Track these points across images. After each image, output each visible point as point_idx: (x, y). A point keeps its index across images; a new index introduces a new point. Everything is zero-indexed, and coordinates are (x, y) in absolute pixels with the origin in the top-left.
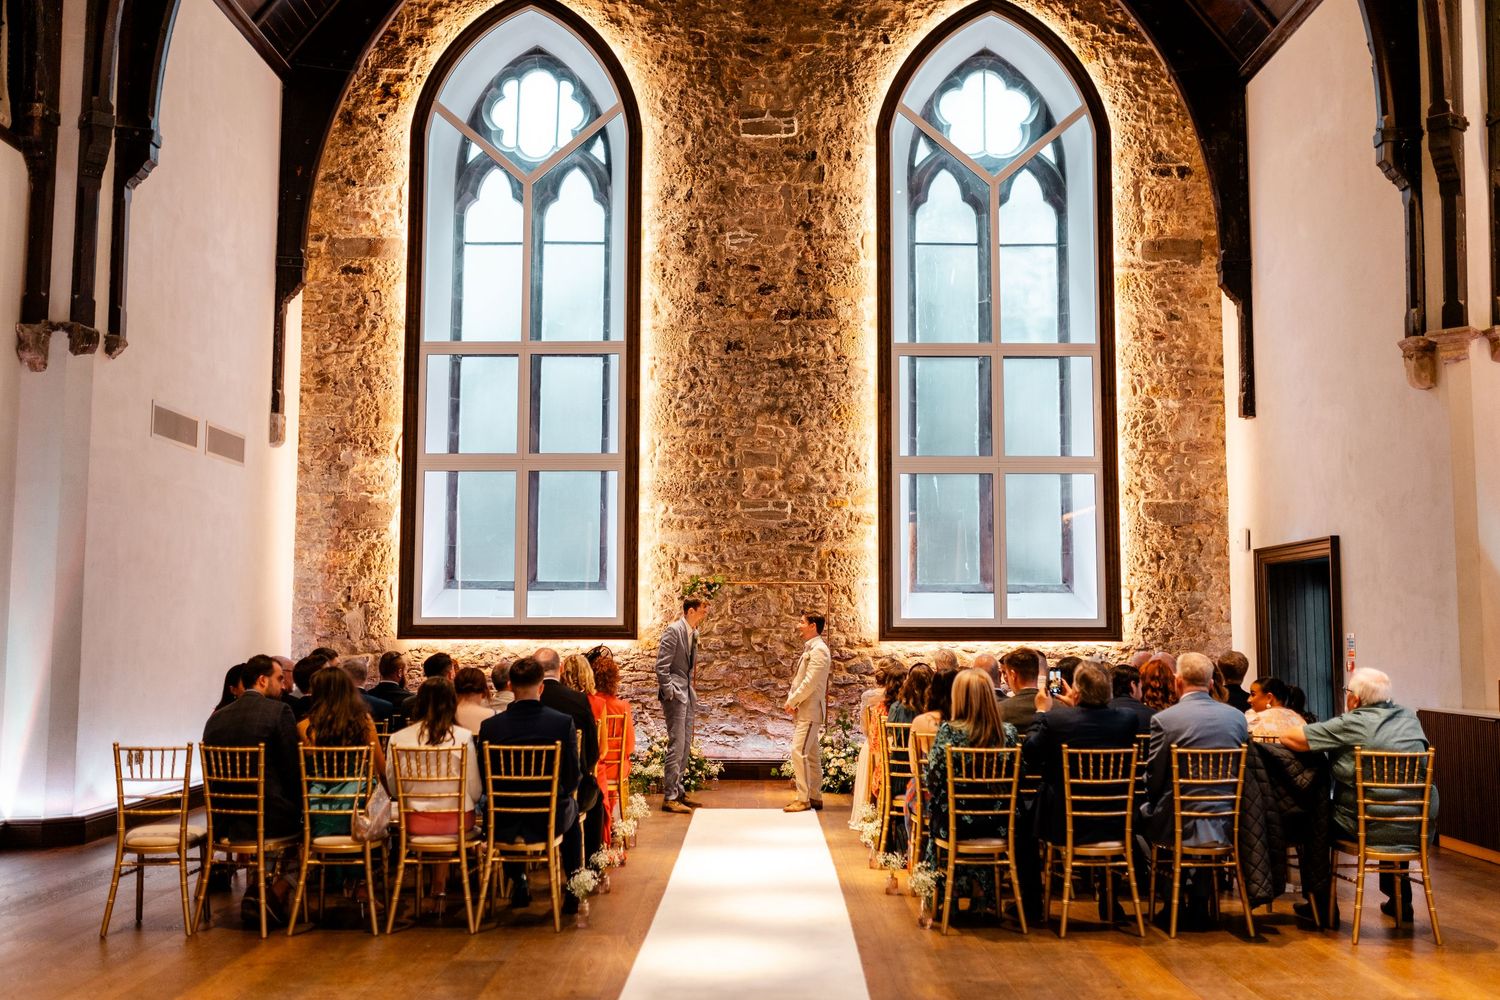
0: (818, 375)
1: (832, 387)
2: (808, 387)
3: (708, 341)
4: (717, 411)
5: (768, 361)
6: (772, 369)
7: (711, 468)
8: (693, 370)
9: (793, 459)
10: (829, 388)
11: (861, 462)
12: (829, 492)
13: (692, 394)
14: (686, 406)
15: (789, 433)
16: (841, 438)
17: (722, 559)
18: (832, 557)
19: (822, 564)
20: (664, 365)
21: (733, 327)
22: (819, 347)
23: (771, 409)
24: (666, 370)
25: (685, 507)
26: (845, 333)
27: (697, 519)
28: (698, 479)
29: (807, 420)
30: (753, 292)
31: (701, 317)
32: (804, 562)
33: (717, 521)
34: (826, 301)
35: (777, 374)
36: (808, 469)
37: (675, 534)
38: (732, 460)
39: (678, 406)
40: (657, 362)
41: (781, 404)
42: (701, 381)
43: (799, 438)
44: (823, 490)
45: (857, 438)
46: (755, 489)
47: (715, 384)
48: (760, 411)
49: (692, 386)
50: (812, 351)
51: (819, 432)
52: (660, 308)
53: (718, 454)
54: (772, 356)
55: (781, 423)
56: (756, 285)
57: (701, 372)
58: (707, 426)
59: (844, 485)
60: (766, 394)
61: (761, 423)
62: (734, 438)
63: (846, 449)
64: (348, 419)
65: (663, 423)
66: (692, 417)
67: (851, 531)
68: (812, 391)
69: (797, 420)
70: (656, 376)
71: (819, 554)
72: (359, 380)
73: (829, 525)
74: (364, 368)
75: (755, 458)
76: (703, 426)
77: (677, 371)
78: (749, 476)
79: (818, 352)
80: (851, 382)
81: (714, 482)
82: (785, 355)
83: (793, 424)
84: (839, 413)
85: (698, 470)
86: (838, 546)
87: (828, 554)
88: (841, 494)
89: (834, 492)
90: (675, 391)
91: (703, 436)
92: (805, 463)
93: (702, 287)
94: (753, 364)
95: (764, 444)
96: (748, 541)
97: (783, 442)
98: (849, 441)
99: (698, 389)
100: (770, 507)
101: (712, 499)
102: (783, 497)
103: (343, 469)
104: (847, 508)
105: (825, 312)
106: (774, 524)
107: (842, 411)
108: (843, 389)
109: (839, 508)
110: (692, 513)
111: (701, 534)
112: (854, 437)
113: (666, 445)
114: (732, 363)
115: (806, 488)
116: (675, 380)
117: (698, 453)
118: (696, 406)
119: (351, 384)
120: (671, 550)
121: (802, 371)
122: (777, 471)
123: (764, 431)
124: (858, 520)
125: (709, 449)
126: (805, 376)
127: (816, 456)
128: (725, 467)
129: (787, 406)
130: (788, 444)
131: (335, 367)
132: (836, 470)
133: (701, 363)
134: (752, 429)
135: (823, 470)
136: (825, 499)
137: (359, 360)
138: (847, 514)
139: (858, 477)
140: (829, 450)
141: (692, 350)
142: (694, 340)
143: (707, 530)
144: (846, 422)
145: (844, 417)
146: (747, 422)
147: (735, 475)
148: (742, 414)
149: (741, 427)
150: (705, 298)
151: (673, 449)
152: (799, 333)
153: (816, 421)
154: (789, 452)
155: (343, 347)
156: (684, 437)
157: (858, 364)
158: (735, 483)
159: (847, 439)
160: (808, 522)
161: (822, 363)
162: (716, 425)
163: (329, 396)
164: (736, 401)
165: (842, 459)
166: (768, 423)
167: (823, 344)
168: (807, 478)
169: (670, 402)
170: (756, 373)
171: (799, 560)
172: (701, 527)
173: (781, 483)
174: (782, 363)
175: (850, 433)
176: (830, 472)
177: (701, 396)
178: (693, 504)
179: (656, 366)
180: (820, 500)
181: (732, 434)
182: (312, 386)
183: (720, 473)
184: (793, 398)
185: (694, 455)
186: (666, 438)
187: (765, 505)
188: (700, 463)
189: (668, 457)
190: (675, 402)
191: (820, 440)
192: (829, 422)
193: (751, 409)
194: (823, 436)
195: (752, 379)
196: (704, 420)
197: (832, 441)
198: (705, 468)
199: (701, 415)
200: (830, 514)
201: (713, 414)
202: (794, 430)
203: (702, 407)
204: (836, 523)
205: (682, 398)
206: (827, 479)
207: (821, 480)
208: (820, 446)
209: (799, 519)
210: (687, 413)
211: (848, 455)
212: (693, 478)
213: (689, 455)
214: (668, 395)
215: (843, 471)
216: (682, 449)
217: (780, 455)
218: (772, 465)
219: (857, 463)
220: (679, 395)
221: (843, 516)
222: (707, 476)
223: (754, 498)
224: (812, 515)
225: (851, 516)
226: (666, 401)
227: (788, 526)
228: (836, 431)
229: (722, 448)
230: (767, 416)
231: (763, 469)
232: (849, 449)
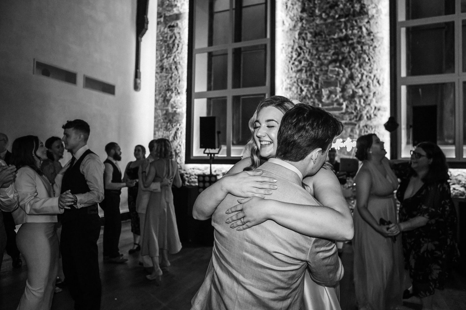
0: (359, 43)
2: (354, 49)
3: (306, 34)
4: (310, 64)
5: (334, 39)
6: (336, 43)
7: (308, 90)
8: (300, 47)
9: (347, 82)
10: (364, 48)
11: (381, 82)
12: (364, 97)
13: (299, 58)
14: (296, 63)
15: (344, 71)
16: (370, 71)
18: (365, 128)
19: (360, 131)
20: (287, 46)
21: (317, 25)
22: (359, 29)
23: (335, 61)
24: (288, 48)
26: (372, 22)
28: (302, 95)
29: (353, 65)
30: (327, 8)
31: (303, 23)
32: (352, 131)
34: (363, 7)
35: (338, 45)
36: (353, 87)
38: (317, 86)
39: (293, 64)
40: (284, 46)
41: (340, 58)
42: (304, 52)
43: (349, 73)
44: (361, 96)
45: (379, 71)
46: (328, 97)
47: (309, 52)
48: (331, 62)
49: (299, 55)
50: (355, 32)
51: (359, 69)
52: (285, 22)
53: (311, 84)
54: (336, 36)
55: (340, 67)
56: (328, 6)
57: (304, 48)
58: (306, 72)
59: (372, 94)
60: (334, 54)
61: (331, 67)
62: (318, 76)
63: (372, 77)
64: (170, 82)
65: (287, 71)
66: (299, 68)
67: (375, 115)
68: (356, 50)
69: (348, 65)
70: (284, 51)
71: (359, 127)
72: (173, 67)
73: (364, 113)
74: (175, 62)
75: (328, 84)
76: (304, 71)
77: (293, 48)
78: (325, 92)
79: (358, 32)
80: (375, 44)
81: (309, 96)
82: (342, 35)
83: (346, 66)
84: (369, 59)
85: (302, 91)
86: (369, 123)
87: (363, 127)
88: (370, 98)
89: (367, 97)
90: (291, 58)
91: (304, 76)
92: (352, 84)
93: (303, 11)
94: (327, 41)
95: (332, 77)
97: (341, 75)
98: (374, 72)
99: (302, 55)
100: (335, 105)
102: (341, 100)
103: (168, 101)
104: (374, 104)
105: (363, 12)
106: (337, 113)
107: (371, 58)
108: (371, 48)
109: (369, 104)
112: (377, 70)
113: (288, 81)
114: (317, 42)
115: (353, 96)
116: (292, 52)
117: (302, 83)
118: (300, 62)
119: (171, 68)
121: (350, 42)
122: (338, 89)
123: (332, 71)
124: (379, 110)
125: (307, 82)
126: (352, 44)
127: (357, 80)
128: (314, 89)
129: (344, 58)
130: (344, 76)
131: (166, 63)
132: (368, 87)
133: (303, 44)
134: (327, 71)
135: (361, 88)
136: (362, 101)
137: (174, 59)
138: (373, 108)
139: (378, 89)
140: (364, 77)
141: (299, 38)
142: (300, 34)
144: (373, 63)
145: (372, 60)
146: (324, 68)
147: (318, 92)
148: (322, 64)
149: (321, 70)
150: (305, 15)
151: (291, 83)
152: (349, 25)
153: (357, 65)
154: (344, 80)
155: (169, 55)
156: (296, 77)
157: (379, 35)
158: (319, 96)
159: (373, 71)
160: (353, 111)
161: (360, 37)
162: (310, 70)
163: (164, 74)
164: (319, 59)
165: (371, 81)
166: (334, 67)
167: (360, 28)
168: (353, 91)
169: (290, 62)
170: (328, 45)
171: (349, 130)
173: (341, 94)
174: (341, 39)
175: (375, 68)
176: (365, 88)
177: (303, 58)
179: (283, 48)
180: (360, 101)
181: (317, 73)
182: (159, 71)
183: (312, 92)
184: (346, 55)
185: (300, 84)
186: (288, 78)
187: (333, 104)
188: (303, 88)
189: (289, 86)
190: (292, 62)
191: (359, 73)
192: (364, 64)
193: (326, 62)
194: (361, 71)
195: (327, 48)
196: (304, 69)
197: (365, 73)
198: (305, 90)
199: (303, 67)
200: (365, 107)
201: (309, 66)
202: (347, 69)
203: (303, 63)
204: (368, 112)
205: (295, 60)
206: (363, 91)
207: (360, 92)
208: (360, 76)
209: (349, 110)
210: (297, 66)
211: (374, 79)
212: (300, 95)
213: (298, 84)
214: (289, 59)
215: (371, 86)
216: (295, 82)
217: (340, 82)
218: (336, 86)
219: (378, 82)
220: (293, 59)
221: (371, 108)
222: (306, 93)
223: (327, 102)
224: (356, 108)
225: (375, 108)
226: (288, 62)
227: (344, 114)
228: (368, 68)
229: (313, 81)
230: (333, 64)
231: (333, 88)
232: (375, 76)
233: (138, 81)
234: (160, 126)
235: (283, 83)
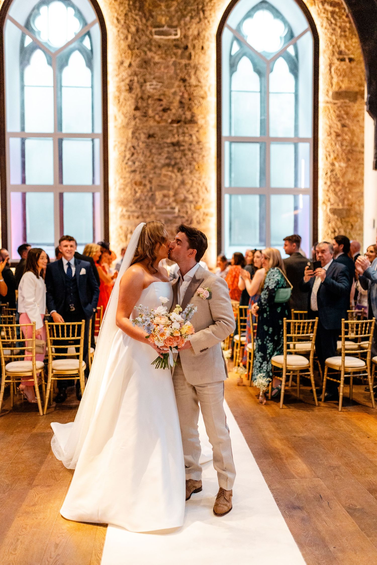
0: (190, 150)
1: (195, 155)
2: (185, 155)
3: (139, 134)
4: (144, 166)
5: (167, 143)
6: (168, 147)
7: (142, 192)
8: (134, 147)
9: (179, 187)
11: (208, 189)
12: (194, 203)
13: (133, 158)
14: (130, 163)
15: (176, 176)
16: (200, 178)
20: (120, 144)
21: (151, 127)
22: (189, 137)
23: (168, 165)
24: (121, 146)
25: (130, 209)
26: (201, 131)
27: (136, 214)
28: (136, 197)
29: (185, 171)
30: (160, 111)
31: (136, 123)
33: (145, 215)
34: (193, 116)
35: (171, 149)
36: (185, 192)
37: (126, 221)
38: (151, 188)
39: (127, 163)
40: (117, 143)
41: (173, 163)
42: (137, 152)
43: (181, 178)
44: (191, 202)
45: (207, 179)
46: (162, 201)
47: (143, 153)
48: (164, 166)
49: (133, 154)
50: (187, 139)
51: (190, 176)
52: (117, 117)
53: (145, 185)
54: (169, 141)
55: (172, 172)
56: (161, 108)
57: (137, 148)
58: (140, 173)
59: (201, 200)
60: (167, 158)
61: (164, 171)
62: (152, 178)
63: (201, 184)
65: (120, 171)
66: (133, 168)
67: (204, 220)
68: (187, 157)
69: (180, 170)
70: (116, 149)
73: (194, 217)
75: (161, 187)
76: (138, 173)
77: (126, 147)
78: (159, 195)
79: (189, 139)
80: (204, 153)
81: (143, 198)
82: (175, 140)
83: (178, 172)
85: (136, 192)
88: (200, 203)
89: (197, 203)
90: (125, 157)
91: (138, 177)
92: (184, 190)
93: (137, 108)
94: (160, 144)
95: (165, 181)
97: (174, 180)
98: (203, 180)
99: (135, 156)
100: (168, 209)
101: (142, 205)
102: (174, 205)
104: (203, 210)
105: (192, 121)
106: (170, 216)
107: (200, 166)
108: (200, 156)
109: (198, 210)
110: (134, 211)
111: (138, 221)
112: (205, 178)
113: (122, 181)
114: (150, 144)
115: (185, 200)
116: (125, 151)
117: (136, 184)
118: (134, 163)
120: (124, 228)
121: (182, 148)
122: (171, 193)
123: (165, 175)
124: (207, 215)
126: (183, 151)
127: (188, 186)
128: (148, 191)
129: (176, 164)
130: (176, 181)
132: (197, 193)
133: (137, 144)
134: (160, 174)
135: (192, 193)
136: (193, 206)
138: (202, 213)
139: (206, 196)
140: (194, 184)
141: (132, 138)
142: (133, 133)
143: (141, 219)
144: (202, 171)
145: (201, 168)
146: (158, 171)
147: (152, 195)
148: (155, 167)
149: (155, 173)
150: (138, 113)
151: (125, 183)
152: (181, 131)
153: (188, 171)
154: (176, 185)
156: (129, 177)
157: (207, 145)
158: (153, 198)
160: (185, 215)
161: (191, 144)
162: (144, 172)
164: (152, 161)
165: (200, 188)
166: (167, 171)
167: (191, 135)
168: (184, 196)
169: (123, 161)
170: (162, 148)
172: (137, 217)
173: (173, 198)
174: (173, 144)
175: (203, 176)
176: (195, 194)
177: (137, 158)
178: (134, 208)
179: (116, 145)
180: (191, 206)
181: (151, 176)
183: (146, 194)
184: (178, 161)
185: (134, 186)
186: (121, 177)
187: (166, 208)
188: (137, 189)
189: (122, 186)
190: (125, 161)
191: (190, 179)
192: (194, 171)
193: (159, 165)
194: (192, 177)
195: (160, 151)
196: (138, 170)
197: (195, 180)
198: (139, 192)
199: (137, 167)
200: (194, 213)
201: (142, 167)
202: (179, 175)
203: (137, 164)
204: (197, 217)
205: (128, 159)
206: (194, 197)
207: (191, 198)
208: (190, 182)
209: (181, 214)
210: (130, 166)
211: (202, 186)
212: (134, 196)
213: (132, 185)
214: (122, 158)
215: (200, 193)
216: (128, 183)
217: (173, 186)
218: (169, 190)
219: (206, 189)
220: (127, 158)
222: (140, 195)
223: (161, 205)
224: (187, 213)
225: (204, 213)
226: (121, 161)
227: (176, 217)
228: (197, 175)
229: (147, 183)
230: (166, 168)
231: (165, 192)
232: (203, 183)
235: (116, 183)
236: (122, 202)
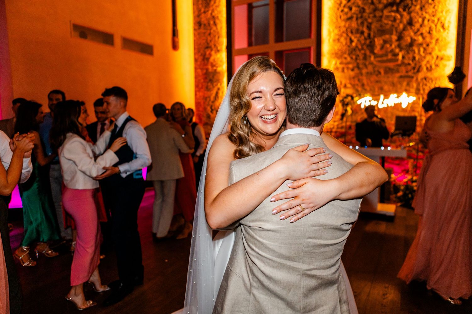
4: (363, 10)
7: (358, 40)
9: (404, 29)
11: (446, 26)
12: (425, 46)
13: (349, 4)
14: (346, 10)
15: (402, 16)
16: (434, 14)
17: (363, 85)
18: (424, 81)
19: (418, 84)
23: (391, 5)
25: (344, 61)
27: (351, 66)
28: (351, 47)
29: (413, 8)
32: (408, 84)
33: (361, 66)
36: (412, 34)
38: (369, 35)
39: (342, 11)
43: (408, 17)
44: (421, 45)
45: (444, 13)
46: (382, 47)
48: (386, 6)
51: (420, 13)
53: (362, 33)
55: (397, 11)
58: (357, 19)
59: (434, 41)
61: (386, 12)
62: (371, 24)
63: (436, 20)
64: (209, 39)
65: (335, 20)
66: (349, 15)
67: (437, 65)
69: (407, 8)
71: (417, 79)
72: (212, 22)
73: (424, 63)
74: (213, 17)
75: (382, 32)
76: (354, 19)
78: (378, 42)
81: (360, 47)
83: (404, 10)
85: (351, 41)
86: (429, 75)
87: (422, 79)
88: (431, 46)
89: (428, 45)
90: (340, 4)
91: (354, 24)
92: (411, 31)
95: (387, 24)
96: (377, 75)
97: (398, 21)
98: (439, 15)
100: (390, 56)
101: (358, 56)
102: (397, 50)
103: (208, 59)
104: (436, 53)
106: (391, 65)
109: (430, 53)
110: (348, 63)
111: (352, 74)
112: (442, 12)
113: (336, 31)
115: (411, 45)
117: (352, 32)
118: (351, 9)
119: (209, 24)
122: (394, 37)
123: (387, 17)
124: (442, 59)
125: (357, 31)
127: (417, 26)
128: (365, 39)
129: (402, 1)
130: (401, 22)
131: (203, 19)
132: (429, 33)
134: (381, 17)
135: (422, 34)
136: (422, 50)
137: (211, 14)
138: (435, 57)
139: (442, 34)
140: (426, 22)
143: (356, 71)
144: (437, 4)
146: (378, 14)
147: (371, 42)
148: (376, 10)
149: (375, 16)
151: (340, 33)
153: (418, 7)
154: (401, 26)
155: (206, 10)
156: (345, 26)
158: (371, 46)
159: (437, 13)
160: (411, 62)
162: (361, 17)
163: (202, 30)
164: (372, 3)
165: (433, 26)
166: (390, 12)
168: (411, 39)
169: (338, 9)
171: (405, 84)
172: (353, 70)
173: (396, 43)
175: (440, 10)
176: (426, 34)
177: (354, 3)
178: (349, 59)
180: (419, 51)
181: (370, 21)
182: (197, 28)
183: (363, 42)
185: (350, 35)
186: (336, 27)
187: (387, 55)
188: (353, 38)
189: (337, 37)
190: (340, 9)
191: (420, 17)
192: (426, 6)
193: (380, 6)
194: (422, 14)
196: (355, 16)
197: (427, 16)
198: (355, 40)
199: (354, 14)
200: (425, 57)
201: (360, 12)
202: (405, 14)
203: (354, 9)
204: (428, 62)
205: (344, 6)
206: (424, 38)
207: (420, 39)
208: (420, 20)
209: (406, 61)
210: (346, 13)
211: (437, 23)
212: (349, 46)
213: (347, 35)
214: (337, 6)
215: (434, 32)
216: (344, 32)
217: (396, 29)
218: (392, 34)
219: (443, 27)
220: (342, 5)
221: (433, 57)
222: (356, 44)
223: (381, 53)
224: (414, 58)
225: (437, 57)
226: (336, 9)
227: (400, 65)
228: (430, 10)
229: (365, 29)
230: (389, 8)
231: (387, 36)
232: (439, 19)
233: (176, 40)
234: (200, 86)
235: (330, 34)
236: (336, 54)
